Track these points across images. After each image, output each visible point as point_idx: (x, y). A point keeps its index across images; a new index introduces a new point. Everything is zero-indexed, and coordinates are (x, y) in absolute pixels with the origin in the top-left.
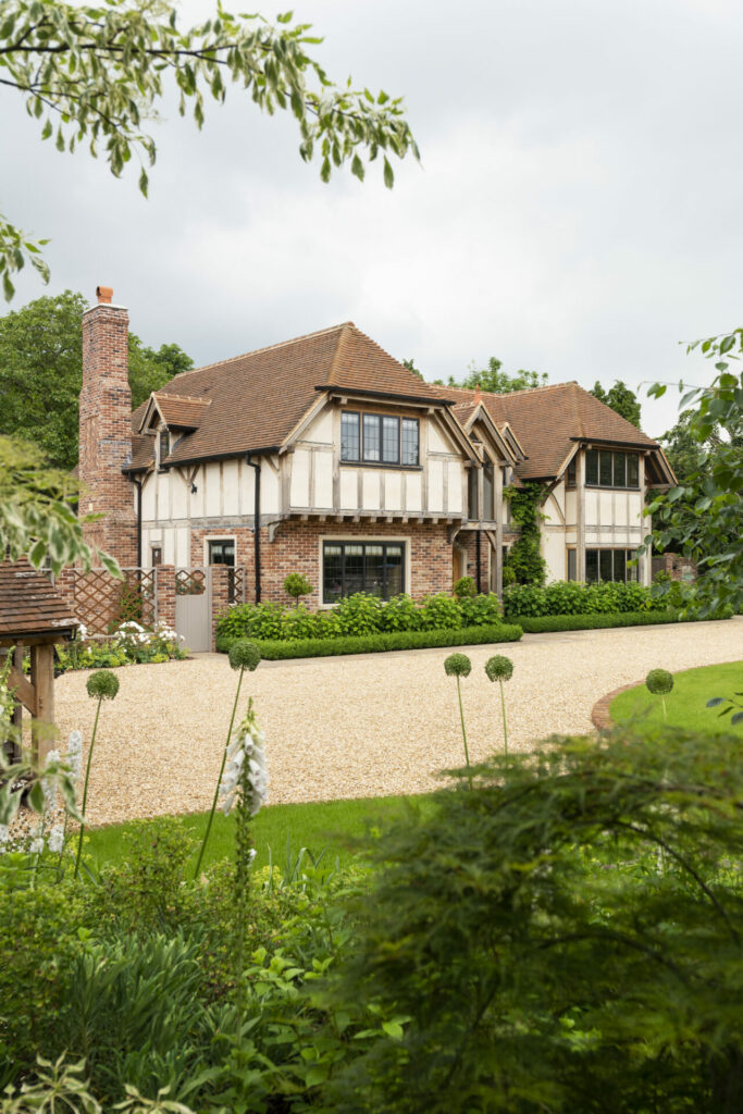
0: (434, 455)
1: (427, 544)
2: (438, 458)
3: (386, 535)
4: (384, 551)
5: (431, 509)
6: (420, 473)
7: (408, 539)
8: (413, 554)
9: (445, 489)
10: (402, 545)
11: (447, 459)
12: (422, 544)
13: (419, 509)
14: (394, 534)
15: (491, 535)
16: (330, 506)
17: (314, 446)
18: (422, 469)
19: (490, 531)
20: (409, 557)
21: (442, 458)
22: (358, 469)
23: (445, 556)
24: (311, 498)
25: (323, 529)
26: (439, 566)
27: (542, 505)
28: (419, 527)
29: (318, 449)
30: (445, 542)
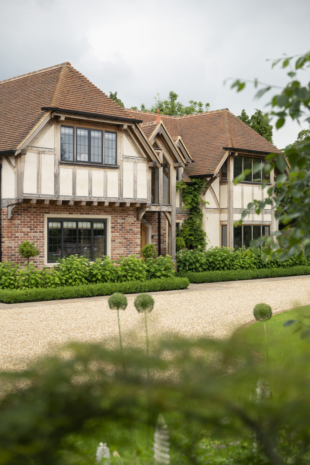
0: (127, 158)
1: (123, 221)
2: (130, 160)
3: (94, 214)
4: (92, 225)
5: (124, 196)
6: (118, 170)
7: (109, 217)
8: (112, 228)
9: (135, 182)
10: (104, 221)
11: (137, 161)
12: (119, 221)
13: (117, 196)
14: (99, 214)
15: (168, 215)
16: (53, 193)
17: (41, 150)
18: (118, 167)
19: (167, 212)
20: (109, 230)
21: (133, 160)
22: (72, 167)
23: (135, 229)
24: (39, 187)
25: (47, 210)
26: (130, 236)
27: (204, 195)
28: (117, 209)
29: (43, 152)
30: (135, 219)
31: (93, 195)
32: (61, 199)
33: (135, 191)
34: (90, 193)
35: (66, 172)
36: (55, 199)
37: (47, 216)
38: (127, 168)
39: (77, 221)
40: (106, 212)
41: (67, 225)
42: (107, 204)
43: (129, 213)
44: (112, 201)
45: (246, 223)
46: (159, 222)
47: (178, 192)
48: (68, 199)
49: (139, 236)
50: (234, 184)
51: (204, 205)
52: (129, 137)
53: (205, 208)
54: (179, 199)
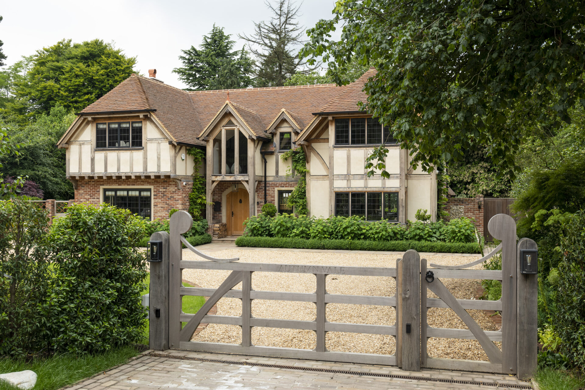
0: (151, 140)
1: (164, 190)
2: (153, 141)
4: (140, 194)
5: (148, 171)
6: (142, 151)
7: (152, 187)
8: (154, 195)
9: (159, 159)
11: (160, 142)
12: (161, 190)
13: (142, 171)
14: (144, 185)
15: (245, 184)
16: (90, 172)
17: (81, 142)
18: (143, 148)
19: (243, 181)
20: (152, 197)
21: (156, 141)
22: (105, 152)
23: (176, 197)
24: (80, 168)
25: (102, 183)
26: (172, 202)
27: (308, 162)
28: (158, 180)
29: (83, 144)
30: (176, 188)
31: (121, 171)
32: (96, 175)
33: (159, 166)
34: (119, 169)
35: (100, 156)
36: (91, 175)
37: (102, 187)
38: (151, 148)
39: (128, 190)
40: (149, 183)
41: (119, 193)
42: (133, 177)
43: (170, 183)
44: (138, 174)
45: (354, 190)
46: (265, 190)
47: (290, 161)
48: (101, 175)
49: (180, 202)
50: (335, 149)
51: (308, 172)
52: (152, 124)
53: (310, 176)
54: (291, 168)
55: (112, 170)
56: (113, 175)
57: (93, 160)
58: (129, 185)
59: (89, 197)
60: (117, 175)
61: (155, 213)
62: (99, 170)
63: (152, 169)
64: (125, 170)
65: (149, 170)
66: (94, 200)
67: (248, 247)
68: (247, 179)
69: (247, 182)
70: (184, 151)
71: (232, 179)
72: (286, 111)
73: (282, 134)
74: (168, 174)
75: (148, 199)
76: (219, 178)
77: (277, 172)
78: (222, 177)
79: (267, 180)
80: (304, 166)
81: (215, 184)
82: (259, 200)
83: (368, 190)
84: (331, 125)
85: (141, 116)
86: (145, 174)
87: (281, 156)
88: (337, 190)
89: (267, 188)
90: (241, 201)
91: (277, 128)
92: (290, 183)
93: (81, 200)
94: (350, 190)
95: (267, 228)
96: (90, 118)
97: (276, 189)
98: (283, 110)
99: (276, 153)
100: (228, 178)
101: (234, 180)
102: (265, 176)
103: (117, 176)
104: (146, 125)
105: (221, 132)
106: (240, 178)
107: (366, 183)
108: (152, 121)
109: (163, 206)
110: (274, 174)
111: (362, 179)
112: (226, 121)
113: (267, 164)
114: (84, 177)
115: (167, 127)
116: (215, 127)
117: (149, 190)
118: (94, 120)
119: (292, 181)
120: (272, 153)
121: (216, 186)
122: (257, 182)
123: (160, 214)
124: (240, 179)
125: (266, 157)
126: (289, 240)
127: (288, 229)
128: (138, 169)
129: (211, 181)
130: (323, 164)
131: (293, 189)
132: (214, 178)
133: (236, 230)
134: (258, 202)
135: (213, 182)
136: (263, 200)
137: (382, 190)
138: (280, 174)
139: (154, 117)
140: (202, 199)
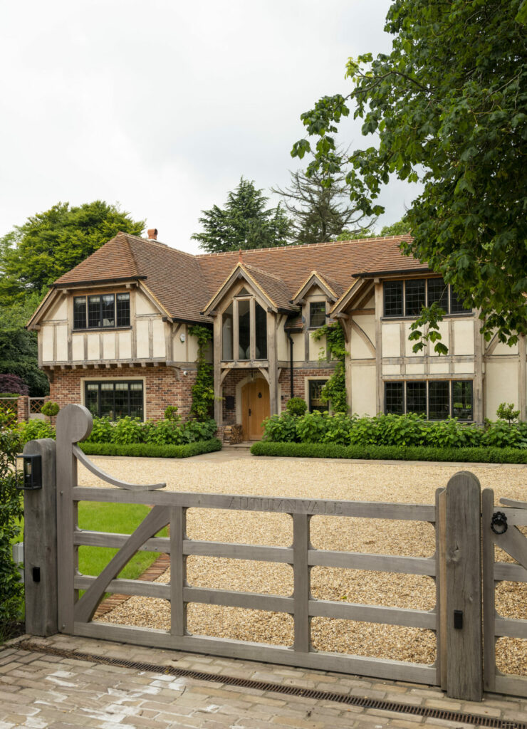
0: (141, 317)
1: (160, 382)
2: (144, 318)
4: (129, 387)
6: (131, 331)
7: (144, 378)
8: (147, 389)
9: (151, 341)
11: (152, 318)
12: (155, 382)
13: (130, 357)
14: (133, 375)
15: (264, 372)
16: (66, 359)
17: (56, 322)
18: (131, 328)
19: (262, 368)
20: (145, 391)
21: (147, 318)
22: (84, 334)
23: (174, 390)
24: (55, 355)
25: (82, 374)
26: (169, 398)
27: (347, 342)
28: (152, 369)
29: (58, 324)
30: (174, 379)
31: (105, 358)
32: (74, 364)
33: (151, 350)
34: (101, 356)
35: (78, 339)
36: (68, 364)
37: (82, 380)
38: (141, 327)
39: (115, 383)
40: (141, 373)
41: (104, 387)
42: (120, 366)
43: (167, 372)
44: (125, 362)
45: (411, 378)
46: (292, 380)
47: (324, 341)
48: (80, 364)
49: (179, 397)
50: (384, 322)
51: (349, 355)
52: (142, 296)
53: (351, 360)
54: (325, 349)
55: (94, 357)
56: (95, 363)
57: (70, 344)
58: (116, 376)
59: (67, 392)
60: (100, 363)
61: (149, 411)
62: (78, 357)
63: (143, 355)
64: (109, 356)
65: (140, 355)
66: (73, 396)
67: (267, 455)
68: (267, 366)
69: (267, 369)
70: (185, 330)
71: (247, 365)
72: (318, 274)
73: (313, 305)
74: (163, 361)
75: (140, 393)
76: (230, 365)
77: (307, 356)
78: (233, 363)
79: (294, 366)
80: (342, 347)
81: (225, 373)
82: (285, 394)
83: (430, 377)
84: (378, 289)
85: (128, 285)
86: (134, 362)
87: (311, 334)
88: (386, 378)
89: (294, 378)
90: (260, 396)
91: (305, 297)
92: (325, 370)
93: (58, 396)
94: (405, 378)
95: (293, 430)
96: (65, 291)
97: (306, 379)
98: (314, 272)
99: (305, 331)
100: (242, 365)
101: (250, 367)
102: (292, 362)
103: (99, 365)
104: (134, 297)
105: (232, 304)
106: (258, 364)
107: (427, 368)
108: (141, 292)
109: (157, 402)
110: (303, 358)
111: (421, 362)
112: (238, 289)
113: (294, 345)
114: (60, 367)
115: (160, 298)
116: (225, 297)
117: (141, 382)
118: (71, 292)
119: (327, 368)
120: (300, 331)
121: (226, 376)
122: (280, 370)
123: (154, 414)
124: (258, 366)
125: (293, 336)
126: (321, 446)
127: (320, 431)
128: (126, 355)
129: (220, 370)
130: (367, 344)
131: (329, 378)
132: (224, 365)
133: (255, 433)
134: (282, 397)
135: (223, 370)
136: (289, 394)
137: (449, 377)
138: (311, 358)
139: (144, 286)
140: (209, 393)
